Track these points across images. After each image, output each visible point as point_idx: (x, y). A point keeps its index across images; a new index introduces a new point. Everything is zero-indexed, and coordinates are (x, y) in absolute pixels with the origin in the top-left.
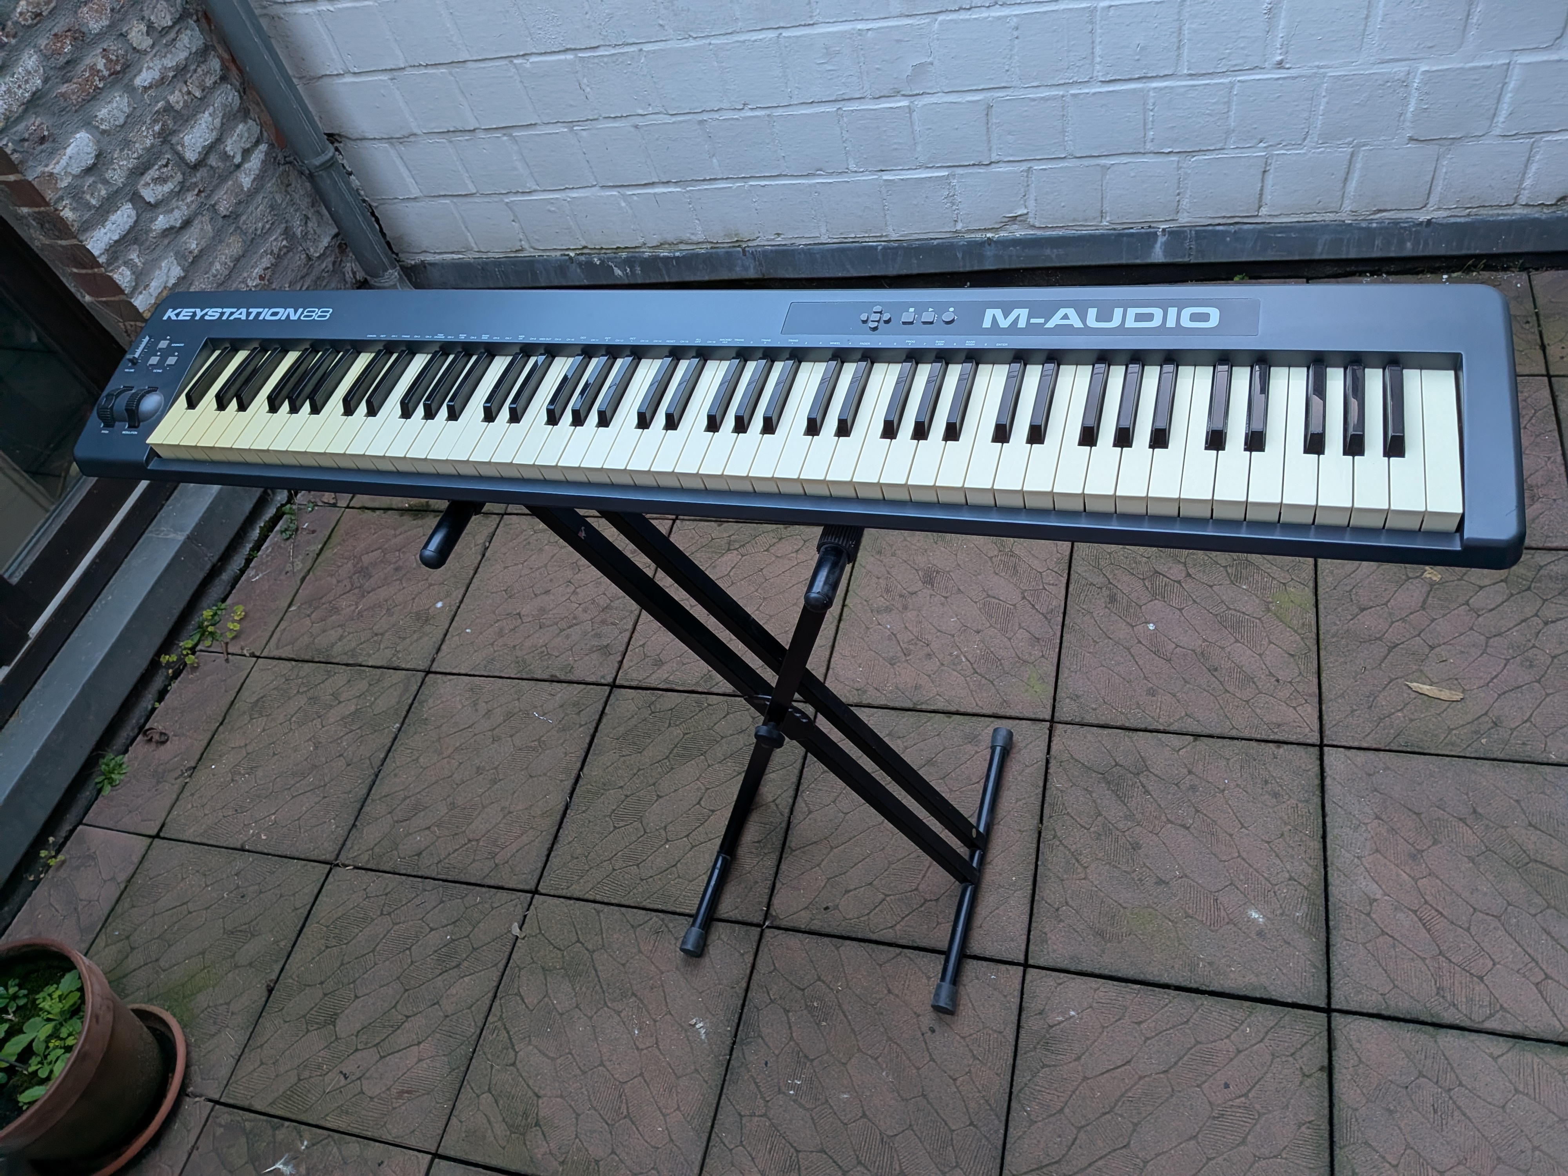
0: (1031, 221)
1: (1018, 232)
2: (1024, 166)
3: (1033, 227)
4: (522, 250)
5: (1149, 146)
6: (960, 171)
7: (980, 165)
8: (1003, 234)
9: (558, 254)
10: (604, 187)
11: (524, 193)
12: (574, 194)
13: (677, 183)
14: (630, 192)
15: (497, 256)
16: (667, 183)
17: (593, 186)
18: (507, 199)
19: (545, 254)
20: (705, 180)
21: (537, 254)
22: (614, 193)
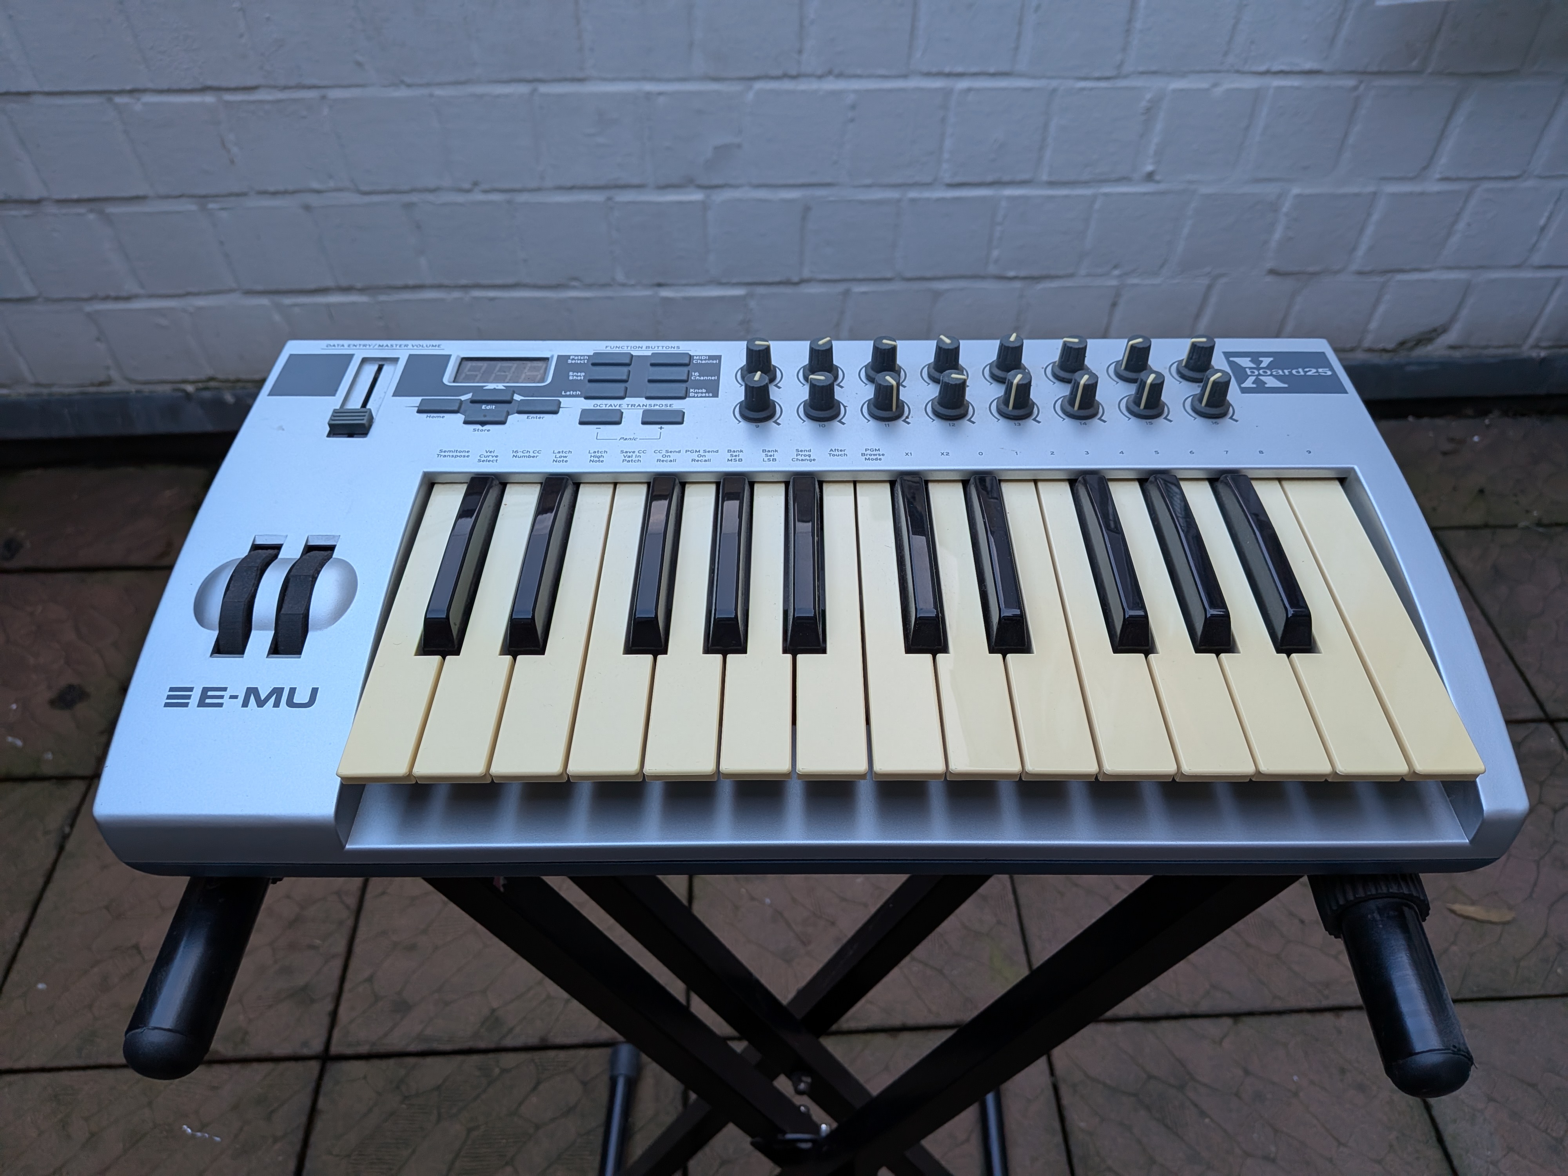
2: (841, 288)
4: (108, 382)
5: (992, 269)
6: (761, 290)
7: (787, 283)
9: (167, 388)
10: (249, 293)
11: (117, 299)
12: (200, 302)
13: (362, 290)
14: (288, 301)
15: (67, 391)
16: (347, 290)
17: (231, 291)
18: (89, 308)
19: (147, 389)
20: (406, 287)
21: (133, 388)
22: (265, 301)
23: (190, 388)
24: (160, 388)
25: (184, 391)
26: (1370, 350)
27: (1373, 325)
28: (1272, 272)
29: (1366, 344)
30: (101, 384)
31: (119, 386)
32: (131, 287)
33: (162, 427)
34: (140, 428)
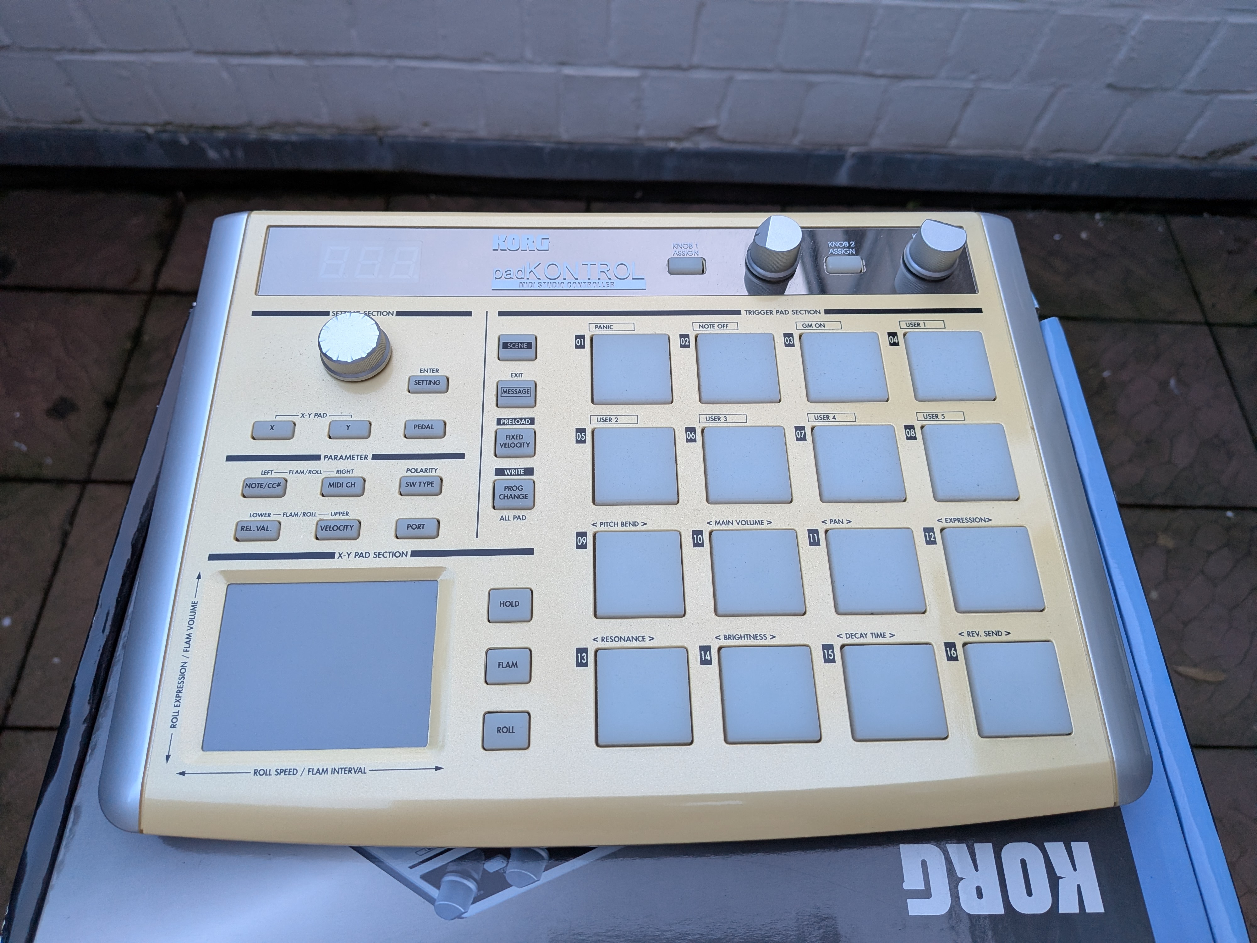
0: (721, 132)
1: (704, 144)
2: (724, 75)
3: (721, 139)
4: (79, 121)
5: (863, 67)
6: (653, 73)
7: (678, 68)
8: (687, 145)
9: (131, 129)
10: (200, 52)
11: (83, 51)
12: (158, 58)
13: (300, 55)
14: (234, 61)
15: (43, 126)
16: (287, 54)
17: (184, 50)
18: (59, 57)
19: (113, 128)
20: (338, 55)
21: (101, 127)
22: (213, 60)
23: (150, 130)
24: (125, 129)
25: (145, 132)
26: (1183, 157)
27: (1190, 136)
28: (1110, 86)
29: (1180, 151)
30: (73, 122)
31: (88, 124)
32: (94, 41)
33: (128, 161)
34: (109, 161)
